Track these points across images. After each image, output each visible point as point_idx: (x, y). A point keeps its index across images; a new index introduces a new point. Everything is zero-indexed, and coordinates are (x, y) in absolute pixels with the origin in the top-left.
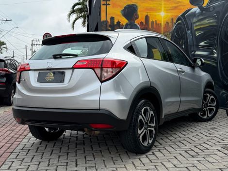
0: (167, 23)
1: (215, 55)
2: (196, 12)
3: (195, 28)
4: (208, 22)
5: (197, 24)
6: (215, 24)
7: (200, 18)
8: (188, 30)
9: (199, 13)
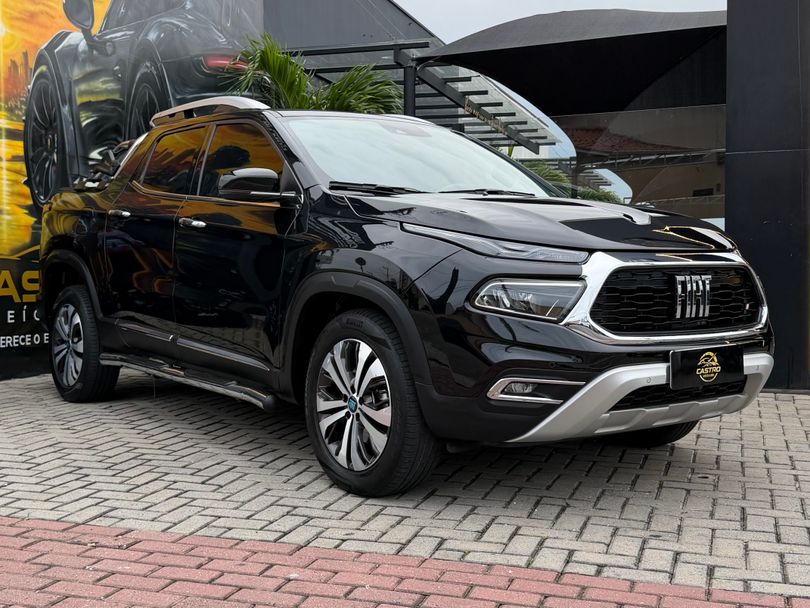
0: (14, 63)
2: (77, 45)
3: (79, 100)
4: (104, 87)
5: (83, 87)
6: (117, 97)
7: (89, 68)
9: (84, 52)
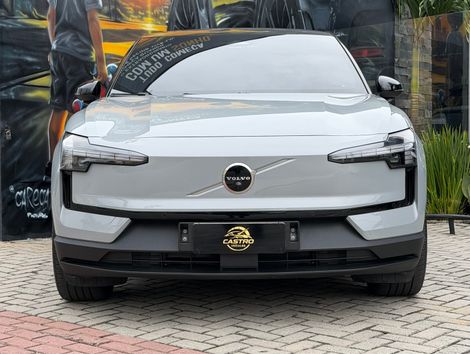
8: (201, 7)
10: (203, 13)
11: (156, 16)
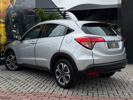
0: (3, 10)
1: (18, 33)
2: (12, 7)
3: (12, 17)
4: (15, 14)
5: (13, 14)
6: (17, 16)
7: (13, 11)
10: (10, 18)
11: (3, 19)
